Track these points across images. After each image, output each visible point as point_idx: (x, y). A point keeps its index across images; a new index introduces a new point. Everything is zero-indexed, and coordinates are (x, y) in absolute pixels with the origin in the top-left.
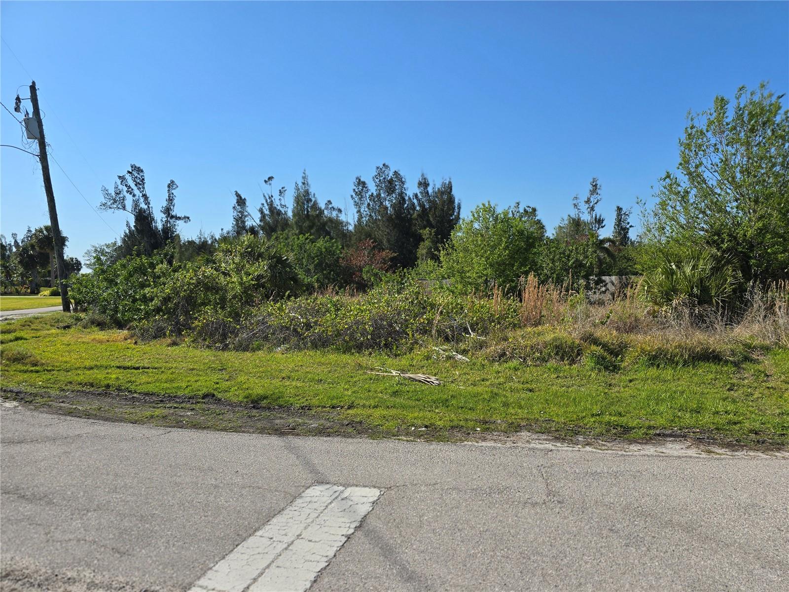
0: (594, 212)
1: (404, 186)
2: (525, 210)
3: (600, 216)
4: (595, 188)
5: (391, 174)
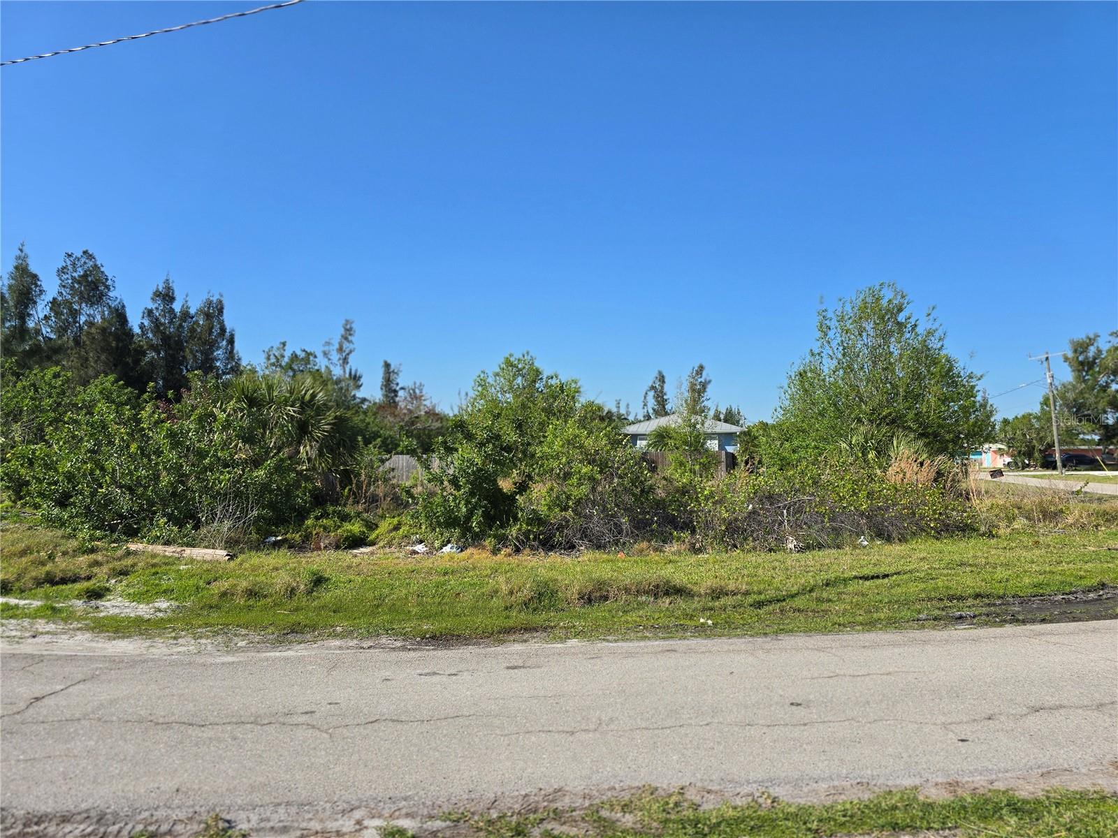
0: (348, 366)
2: (295, 353)
3: (356, 371)
4: (348, 331)
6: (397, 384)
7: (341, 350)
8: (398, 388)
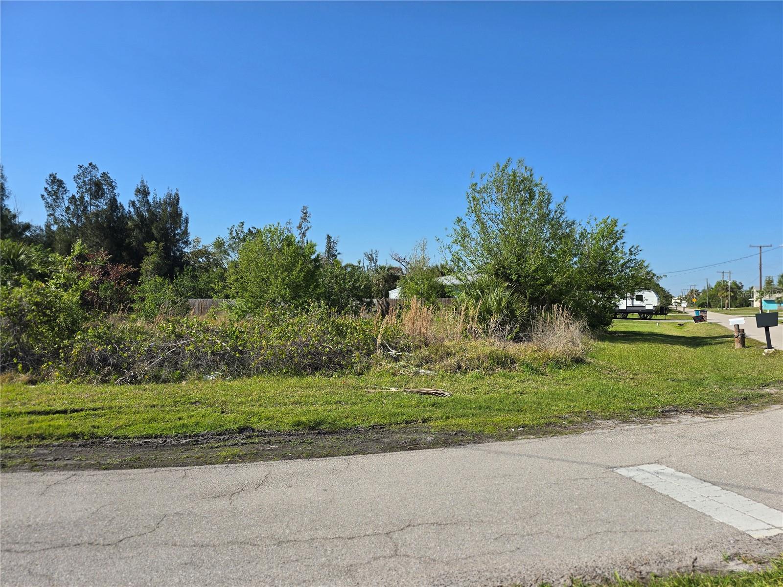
0: (306, 238)
1: (115, 191)
2: (250, 230)
4: (305, 216)
5: (99, 175)
6: (336, 251)
7: (300, 227)
8: (336, 254)
